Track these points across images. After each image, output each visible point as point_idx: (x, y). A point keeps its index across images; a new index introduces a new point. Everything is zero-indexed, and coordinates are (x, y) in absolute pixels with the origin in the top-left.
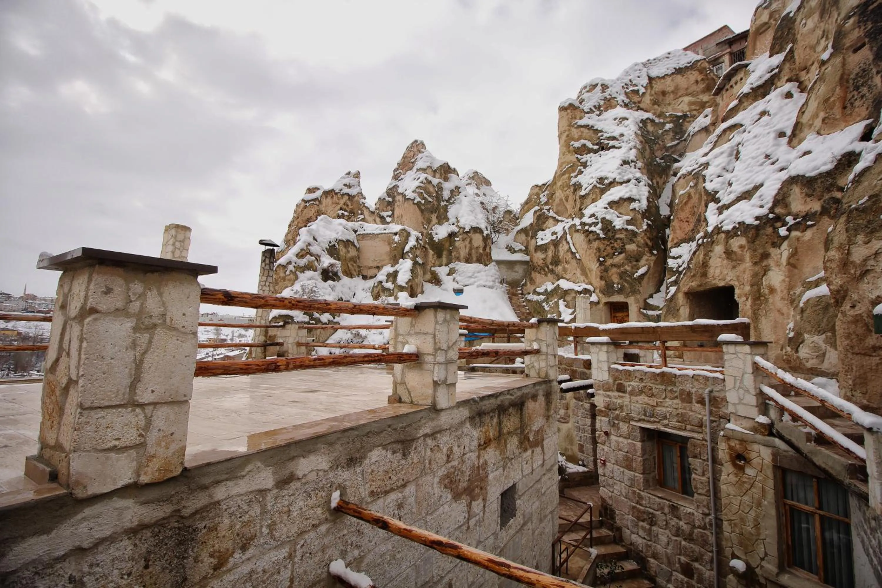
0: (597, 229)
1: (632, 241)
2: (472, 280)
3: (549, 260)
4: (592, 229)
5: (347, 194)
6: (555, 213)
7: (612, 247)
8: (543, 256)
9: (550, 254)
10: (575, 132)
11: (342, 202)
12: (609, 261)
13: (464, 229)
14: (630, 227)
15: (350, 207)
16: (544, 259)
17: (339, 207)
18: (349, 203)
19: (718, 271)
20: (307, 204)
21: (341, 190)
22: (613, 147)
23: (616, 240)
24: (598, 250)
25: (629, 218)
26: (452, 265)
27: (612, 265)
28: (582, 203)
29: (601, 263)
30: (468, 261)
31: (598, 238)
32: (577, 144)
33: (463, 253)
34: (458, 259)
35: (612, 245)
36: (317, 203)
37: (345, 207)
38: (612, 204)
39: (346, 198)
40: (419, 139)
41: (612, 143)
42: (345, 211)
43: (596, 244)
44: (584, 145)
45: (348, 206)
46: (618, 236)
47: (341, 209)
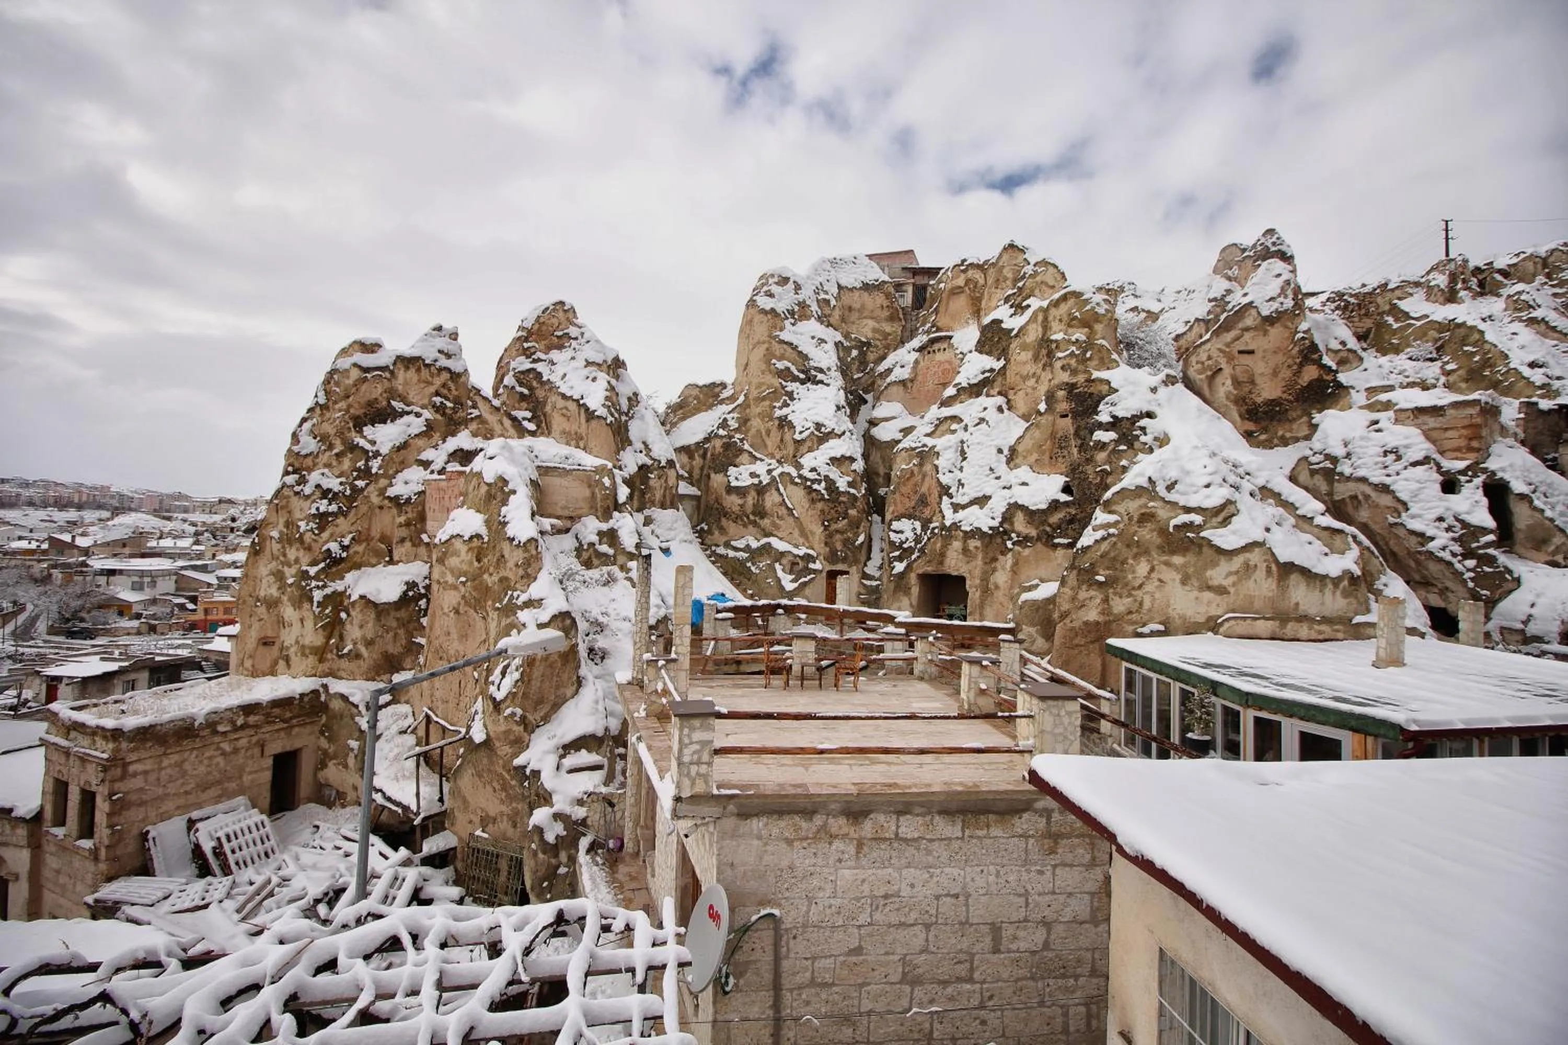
0: (821, 487)
1: (854, 507)
2: (673, 533)
3: (749, 508)
4: (815, 486)
5: (448, 370)
6: (751, 446)
7: (836, 511)
8: (740, 502)
9: (750, 500)
10: (777, 349)
11: (438, 382)
12: (834, 527)
13: (660, 462)
14: (852, 491)
15: (455, 393)
16: (742, 506)
17: (432, 389)
18: (450, 383)
19: (953, 562)
20: (369, 376)
21: (436, 361)
22: (821, 382)
23: (839, 503)
24: (822, 511)
25: (850, 479)
26: (647, 512)
27: (837, 531)
28: (797, 450)
29: (826, 528)
30: (663, 506)
31: (823, 499)
32: (780, 365)
33: (658, 495)
34: (653, 504)
35: (836, 508)
36: (387, 375)
37: (445, 391)
38: (834, 461)
39: (445, 376)
40: (569, 300)
41: (820, 376)
42: (447, 399)
43: (820, 505)
44: (788, 369)
45: (449, 390)
46: (842, 499)
47: (437, 394)
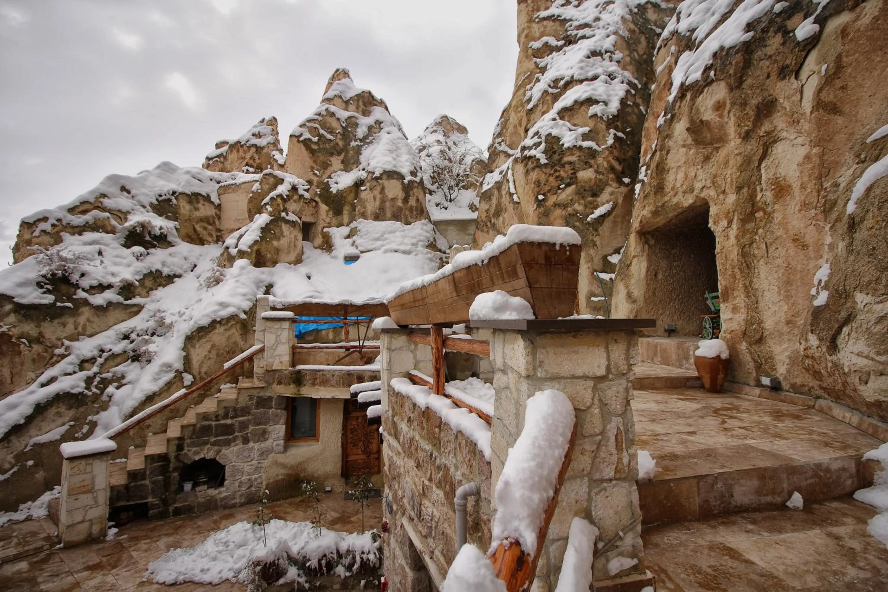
0: (538, 153)
1: (587, 165)
2: (379, 243)
3: (492, 211)
4: (533, 152)
5: (255, 146)
6: (508, 146)
7: (557, 177)
8: (486, 207)
9: (494, 201)
11: (248, 156)
12: (552, 199)
13: (373, 173)
14: (586, 144)
15: (258, 161)
16: (487, 211)
17: (245, 163)
18: (256, 157)
20: (211, 162)
21: (248, 141)
22: (584, 37)
23: (563, 166)
24: (538, 183)
25: (586, 129)
26: (353, 225)
27: (556, 205)
28: (529, 121)
29: (540, 203)
30: (378, 217)
31: (539, 166)
32: (537, 45)
33: (371, 206)
34: (364, 216)
35: (557, 174)
36: (222, 159)
37: (251, 162)
38: (564, 113)
39: (253, 150)
40: (341, 67)
41: (581, 32)
42: (251, 166)
43: (534, 175)
44: (546, 44)
45: (254, 160)
46: (566, 159)
47: (247, 165)
